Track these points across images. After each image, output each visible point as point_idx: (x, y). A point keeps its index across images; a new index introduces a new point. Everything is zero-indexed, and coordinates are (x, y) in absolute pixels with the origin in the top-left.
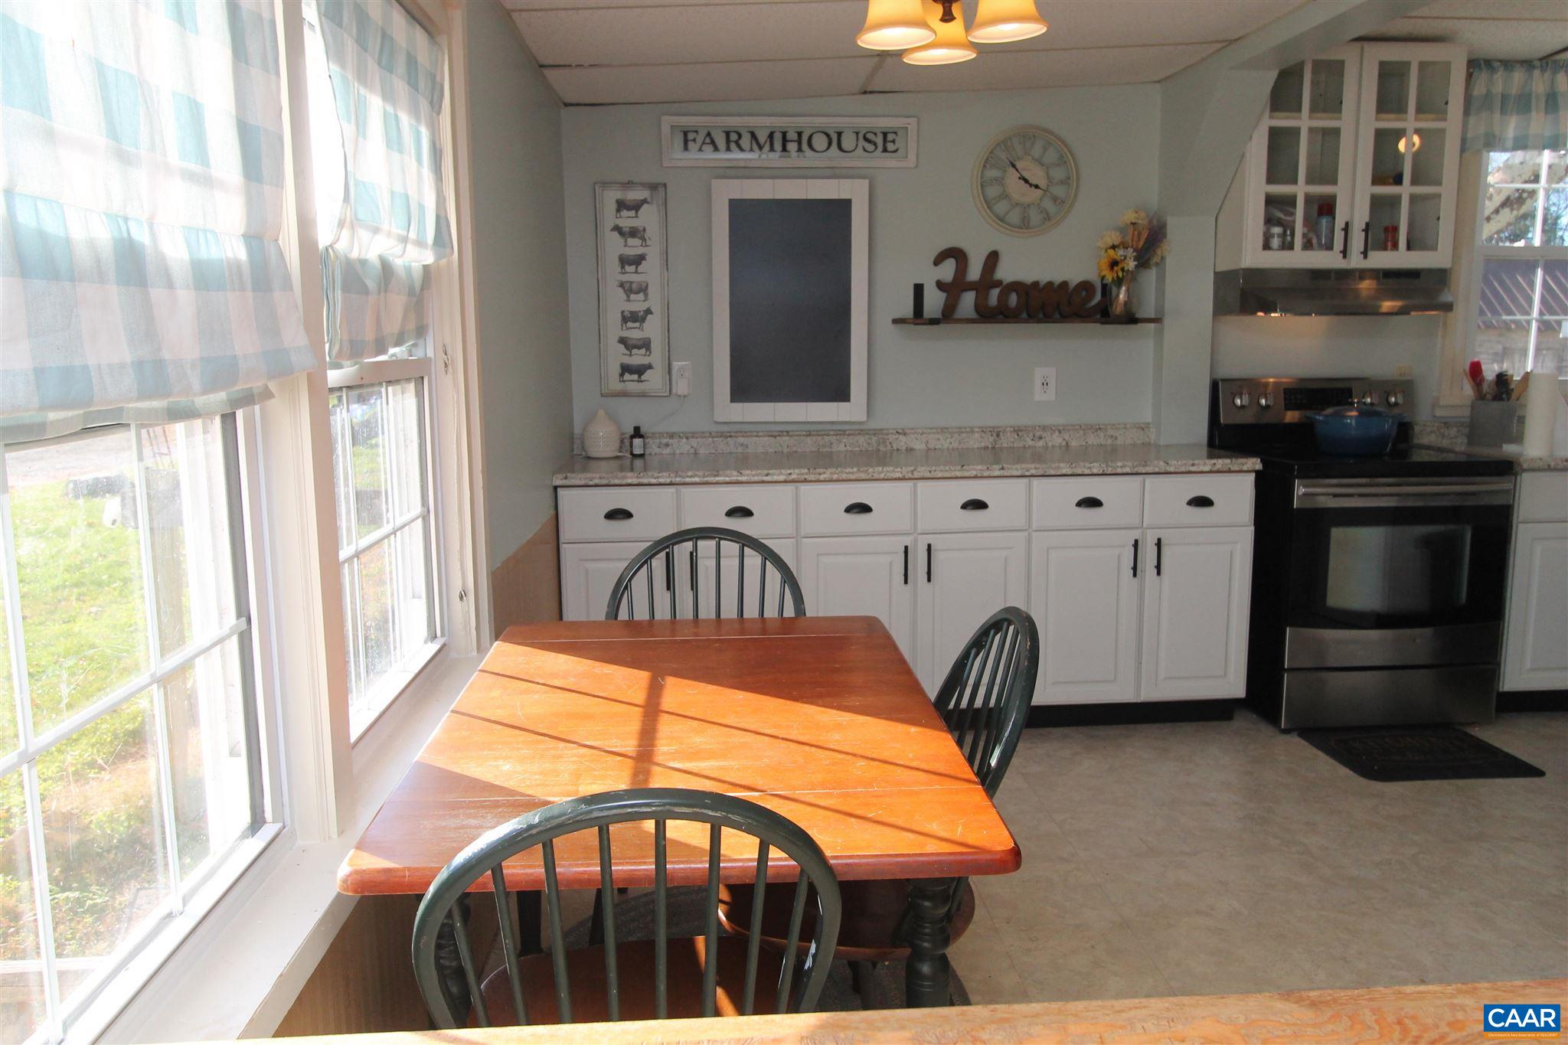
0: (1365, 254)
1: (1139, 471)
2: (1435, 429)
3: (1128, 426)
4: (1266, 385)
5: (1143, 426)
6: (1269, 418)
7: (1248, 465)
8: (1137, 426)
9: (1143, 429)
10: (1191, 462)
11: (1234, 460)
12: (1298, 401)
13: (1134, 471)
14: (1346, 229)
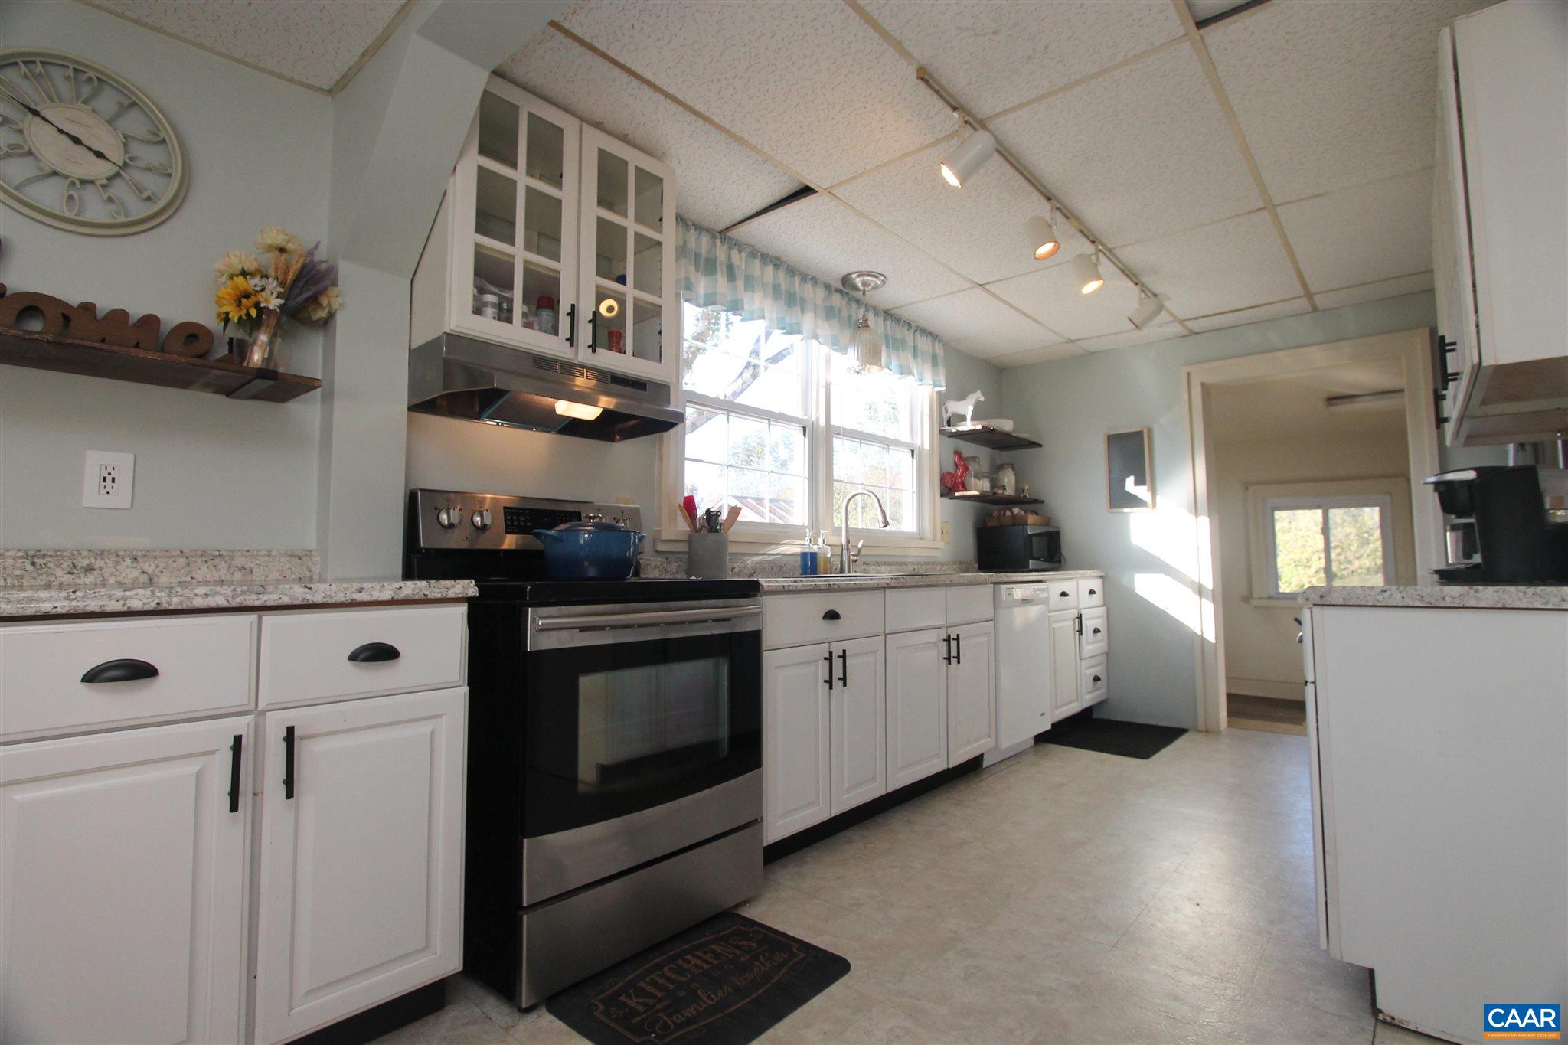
0: (593, 347)
1: (248, 603)
2: (659, 564)
3: (274, 553)
4: (482, 501)
5: (300, 554)
6: (485, 543)
7: (455, 590)
8: (289, 553)
9: (300, 558)
10: (357, 586)
11: (432, 582)
12: (522, 523)
13: (234, 603)
14: (572, 314)
